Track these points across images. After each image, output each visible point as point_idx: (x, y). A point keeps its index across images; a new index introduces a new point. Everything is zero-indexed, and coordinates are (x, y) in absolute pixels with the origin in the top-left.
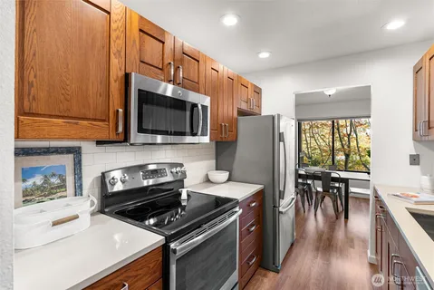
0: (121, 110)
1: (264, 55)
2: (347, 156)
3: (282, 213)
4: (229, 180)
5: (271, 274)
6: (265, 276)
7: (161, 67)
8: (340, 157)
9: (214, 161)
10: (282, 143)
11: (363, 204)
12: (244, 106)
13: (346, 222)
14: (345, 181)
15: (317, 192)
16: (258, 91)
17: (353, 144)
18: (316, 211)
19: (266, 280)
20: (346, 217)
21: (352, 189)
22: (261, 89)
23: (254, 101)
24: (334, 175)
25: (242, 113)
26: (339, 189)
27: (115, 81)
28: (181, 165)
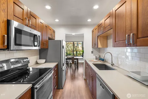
0: (6, 36)
1: (57, 20)
2: (77, 52)
3: (64, 70)
4: (46, 62)
5: (61, 90)
6: (59, 91)
7: (22, 19)
8: (75, 53)
9: (39, 56)
10: (63, 49)
11: (81, 65)
12: (50, 37)
13: (78, 70)
14: (77, 59)
15: (70, 63)
16: (54, 32)
17: (78, 49)
18: (70, 69)
19: (59, 92)
20: (78, 69)
21: (79, 61)
22: (55, 31)
23: (53, 35)
24: (75, 58)
25: (49, 39)
26: (76, 61)
27: (3, 22)
28: (27, 58)
